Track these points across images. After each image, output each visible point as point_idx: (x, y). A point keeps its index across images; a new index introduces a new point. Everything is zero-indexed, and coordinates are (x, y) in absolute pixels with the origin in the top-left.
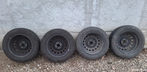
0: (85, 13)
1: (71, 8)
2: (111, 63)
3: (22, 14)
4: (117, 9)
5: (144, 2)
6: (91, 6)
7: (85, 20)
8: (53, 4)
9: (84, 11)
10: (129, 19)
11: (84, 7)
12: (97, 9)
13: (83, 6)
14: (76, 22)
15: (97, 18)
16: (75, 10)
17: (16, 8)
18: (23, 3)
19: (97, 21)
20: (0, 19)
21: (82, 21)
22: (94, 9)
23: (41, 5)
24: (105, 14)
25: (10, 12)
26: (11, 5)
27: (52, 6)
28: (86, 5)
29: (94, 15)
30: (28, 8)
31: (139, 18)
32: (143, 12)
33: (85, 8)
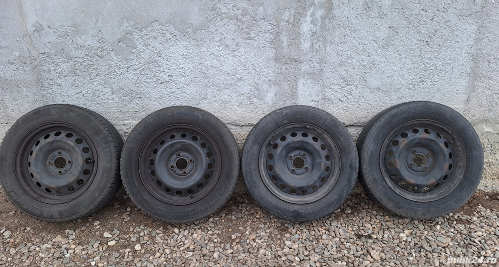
0: (276, 59)
1: (228, 42)
2: (369, 237)
3: (69, 58)
4: (385, 47)
5: (475, 27)
6: (296, 36)
7: (276, 83)
8: (171, 28)
9: (271, 53)
10: (428, 84)
11: (271, 42)
12: (316, 46)
13: (267, 35)
14: (246, 89)
15: (316, 77)
16: (242, 50)
17: (53, 38)
18: (75, 25)
19: (318, 88)
20: (1, 74)
21: (265, 87)
22: (306, 46)
23: (131, 33)
24: (341, 64)
25: (34, 53)
26: (39, 29)
27: (168, 36)
28: (278, 34)
29: (305, 67)
30: (89, 42)
31: (464, 82)
32: (475, 59)
33: (275, 43)
